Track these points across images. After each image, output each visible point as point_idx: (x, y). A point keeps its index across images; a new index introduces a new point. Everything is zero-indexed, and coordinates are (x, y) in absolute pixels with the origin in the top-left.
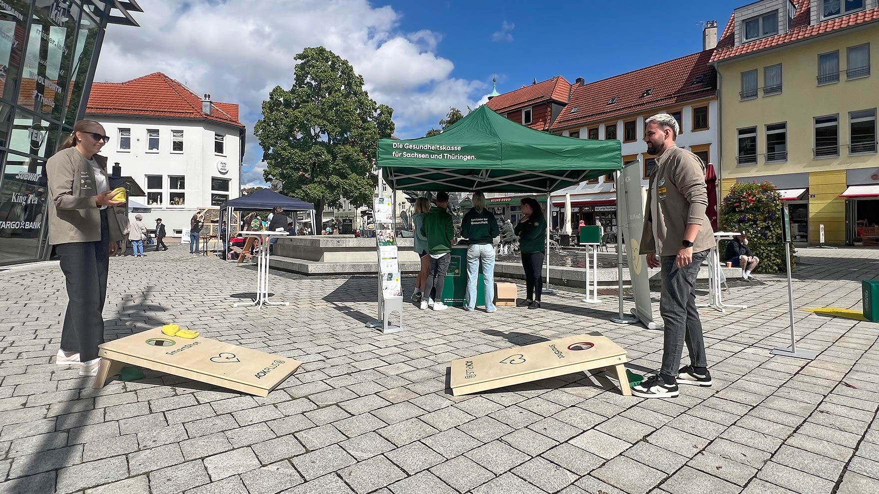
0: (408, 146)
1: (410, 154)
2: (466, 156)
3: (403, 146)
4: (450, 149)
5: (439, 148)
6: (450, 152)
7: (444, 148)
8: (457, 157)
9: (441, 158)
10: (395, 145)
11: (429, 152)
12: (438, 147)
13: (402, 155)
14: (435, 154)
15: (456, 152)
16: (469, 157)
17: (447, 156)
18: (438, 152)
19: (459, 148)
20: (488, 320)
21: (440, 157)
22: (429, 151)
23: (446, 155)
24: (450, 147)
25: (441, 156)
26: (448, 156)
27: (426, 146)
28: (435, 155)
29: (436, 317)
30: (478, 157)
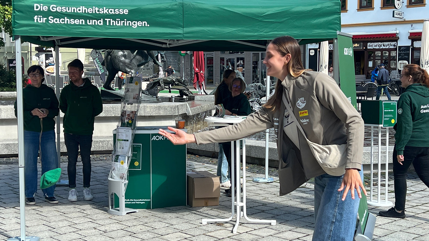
0: (55, 9)
1: (58, 19)
2: (136, 22)
3: (49, 7)
4: (113, 13)
5: (99, 11)
6: (114, 17)
7: (105, 11)
8: (124, 23)
9: (102, 24)
10: (37, 7)
11: (86, 17)
12: (97, 9)
13: (47, 21)
14: (93, 19)
15: (122, 17)
16: (139, 23)
17: (110, 21)
18: (97, 17)
19: (126, 12)
20: (170, 231)
21: (100, 22)
22: (85, 14)
23: (108, 20)
24: (113, 10)
25: (102, 21)
26: (112, 22)
27: (81, 9)
28: (93, 21)
29: (103, 228)
30: (152, 24)
